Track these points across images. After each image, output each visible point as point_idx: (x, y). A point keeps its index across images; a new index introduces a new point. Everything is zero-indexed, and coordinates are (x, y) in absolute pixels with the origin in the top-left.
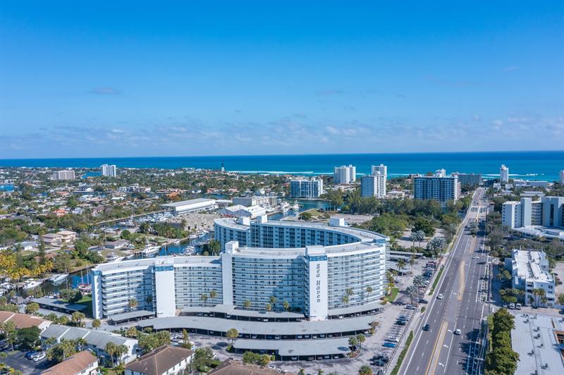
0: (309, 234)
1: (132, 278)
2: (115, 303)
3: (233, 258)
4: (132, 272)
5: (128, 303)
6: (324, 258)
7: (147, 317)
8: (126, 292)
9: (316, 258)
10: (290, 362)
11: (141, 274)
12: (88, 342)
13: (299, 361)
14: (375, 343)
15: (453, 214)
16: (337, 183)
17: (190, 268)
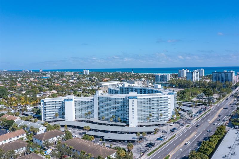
0: (143, 91)
1: (57, 104)
2: (50, 114)
3: (98, 97)
4: (57, 102)
5: (55, 115)
6: (136, 97)
7: (61, 121)
8: (54, 110)
9: (132, 98)
10: (108, 142)
11: (61, 103)
12: (28, 127)
13: (112, 142)
14: (154, 138)
15: (228, 88)
16: (180, 76)
17: (81, 101)
